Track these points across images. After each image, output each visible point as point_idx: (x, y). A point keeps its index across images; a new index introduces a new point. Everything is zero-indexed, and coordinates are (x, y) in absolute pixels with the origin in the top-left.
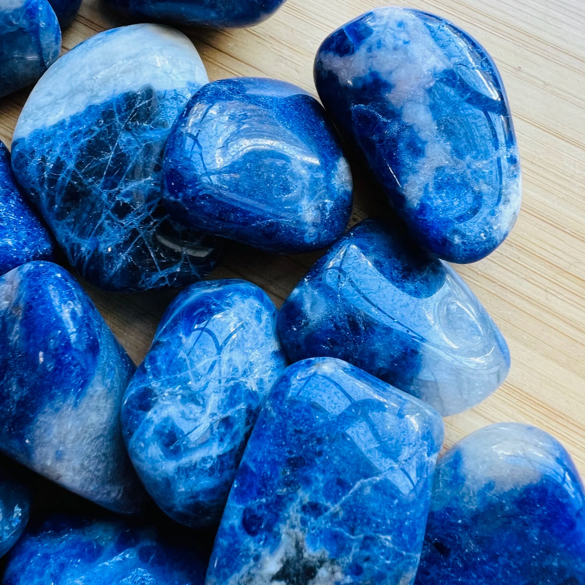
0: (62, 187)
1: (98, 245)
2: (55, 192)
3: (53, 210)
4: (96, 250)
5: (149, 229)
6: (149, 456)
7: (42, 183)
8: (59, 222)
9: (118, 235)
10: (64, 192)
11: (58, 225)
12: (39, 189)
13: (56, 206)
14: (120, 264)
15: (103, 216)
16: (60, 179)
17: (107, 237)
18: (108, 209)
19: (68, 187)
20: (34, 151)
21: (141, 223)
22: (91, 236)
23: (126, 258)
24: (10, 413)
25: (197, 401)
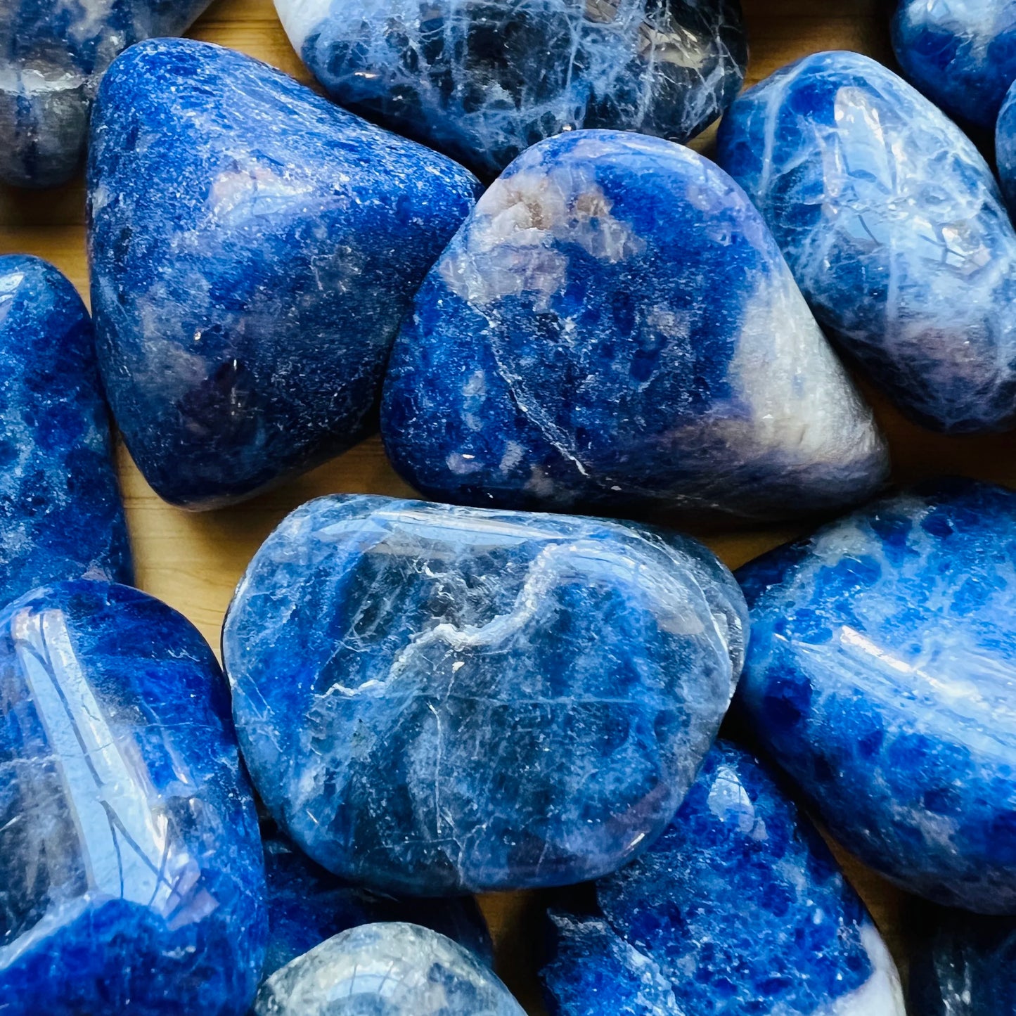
0: (458, 45)
1: (591, 88)
2: (448, 62)
3: (454, 98)
4: (593, 97)
5: (663, 14)
6: (941, 298)
7: (412, 65)
8: (473, 115)
9: (620, 48)
10: (466, 51)
11: (473, 122)
12: (408, 80)
13: (460, 87)
14: (649, 94)
15: (575, 36)
16: (448, 33)
17: (603, 62)
18: (577, 19)
19: (471, 36)
20: (364, 25)
21: (647, 11)
22: (568, 82)
23: (655, 76)
24: (684, 364)
25: (934, 198)
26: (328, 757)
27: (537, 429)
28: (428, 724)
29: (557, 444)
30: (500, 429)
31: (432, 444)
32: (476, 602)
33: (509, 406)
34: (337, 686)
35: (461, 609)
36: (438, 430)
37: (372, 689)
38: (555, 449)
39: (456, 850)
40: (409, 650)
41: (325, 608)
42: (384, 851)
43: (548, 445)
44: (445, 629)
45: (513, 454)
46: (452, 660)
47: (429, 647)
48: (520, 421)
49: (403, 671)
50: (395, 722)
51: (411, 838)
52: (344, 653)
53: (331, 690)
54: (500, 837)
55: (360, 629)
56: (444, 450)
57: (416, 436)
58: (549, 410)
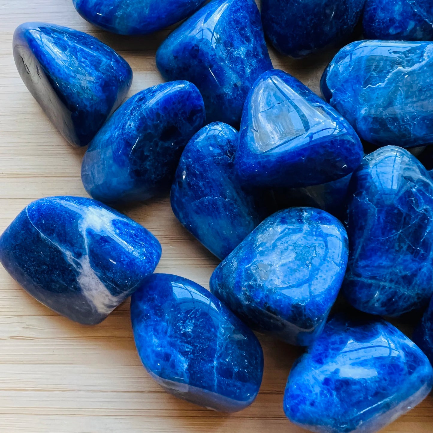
26: (369, 104)
27: (420, 16)
28: (399, 93)
29: (427, 19)
30: (408, 18)
31: (384, 26)
32: (408, 61)
33: (411, 10)
34: (369, 85)
35: (404, 63)
36: (386, 22)
37: (380, 85)
38: (425, 21)
39: (410, 126)
40: (390, 74)
41: (363, 66)
42: (388, 128)
43: (423, 20)
44: (400, 68)
45: (411, 25)
46: (404, 75)
47: (396, 73)
48: (415, 14)
49: (389, 79)
50: (389, 93)
51: (397, 123)
52: (370, 77)
53: (367, 87)
54: (424, 121)
55: (375, 70)
56: (388, 27)
57: (379, 25)
58: (424, 9)
